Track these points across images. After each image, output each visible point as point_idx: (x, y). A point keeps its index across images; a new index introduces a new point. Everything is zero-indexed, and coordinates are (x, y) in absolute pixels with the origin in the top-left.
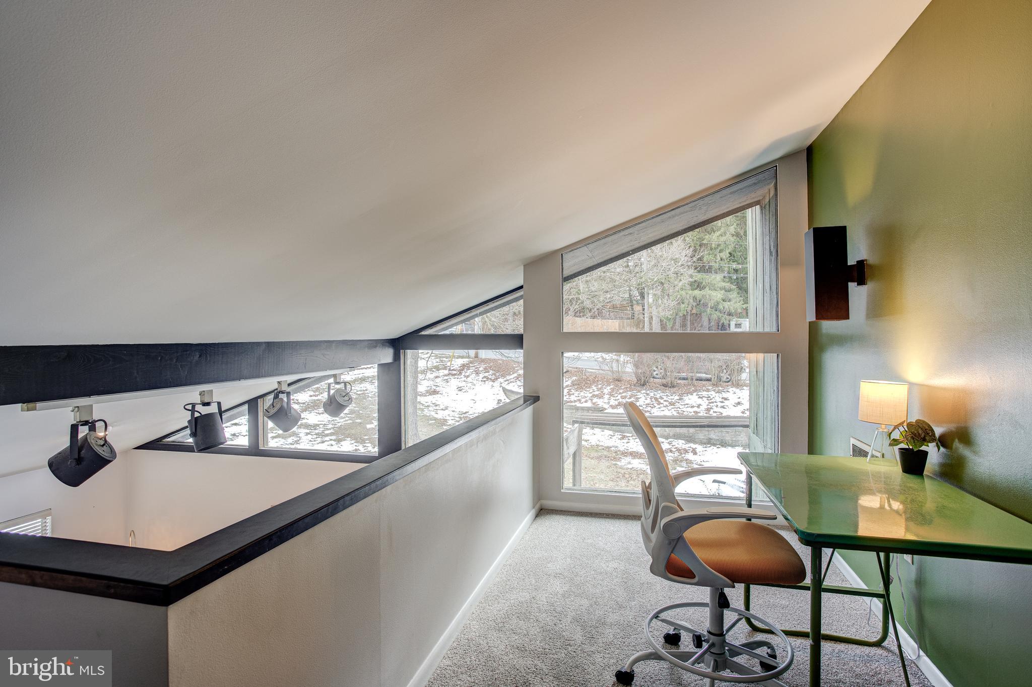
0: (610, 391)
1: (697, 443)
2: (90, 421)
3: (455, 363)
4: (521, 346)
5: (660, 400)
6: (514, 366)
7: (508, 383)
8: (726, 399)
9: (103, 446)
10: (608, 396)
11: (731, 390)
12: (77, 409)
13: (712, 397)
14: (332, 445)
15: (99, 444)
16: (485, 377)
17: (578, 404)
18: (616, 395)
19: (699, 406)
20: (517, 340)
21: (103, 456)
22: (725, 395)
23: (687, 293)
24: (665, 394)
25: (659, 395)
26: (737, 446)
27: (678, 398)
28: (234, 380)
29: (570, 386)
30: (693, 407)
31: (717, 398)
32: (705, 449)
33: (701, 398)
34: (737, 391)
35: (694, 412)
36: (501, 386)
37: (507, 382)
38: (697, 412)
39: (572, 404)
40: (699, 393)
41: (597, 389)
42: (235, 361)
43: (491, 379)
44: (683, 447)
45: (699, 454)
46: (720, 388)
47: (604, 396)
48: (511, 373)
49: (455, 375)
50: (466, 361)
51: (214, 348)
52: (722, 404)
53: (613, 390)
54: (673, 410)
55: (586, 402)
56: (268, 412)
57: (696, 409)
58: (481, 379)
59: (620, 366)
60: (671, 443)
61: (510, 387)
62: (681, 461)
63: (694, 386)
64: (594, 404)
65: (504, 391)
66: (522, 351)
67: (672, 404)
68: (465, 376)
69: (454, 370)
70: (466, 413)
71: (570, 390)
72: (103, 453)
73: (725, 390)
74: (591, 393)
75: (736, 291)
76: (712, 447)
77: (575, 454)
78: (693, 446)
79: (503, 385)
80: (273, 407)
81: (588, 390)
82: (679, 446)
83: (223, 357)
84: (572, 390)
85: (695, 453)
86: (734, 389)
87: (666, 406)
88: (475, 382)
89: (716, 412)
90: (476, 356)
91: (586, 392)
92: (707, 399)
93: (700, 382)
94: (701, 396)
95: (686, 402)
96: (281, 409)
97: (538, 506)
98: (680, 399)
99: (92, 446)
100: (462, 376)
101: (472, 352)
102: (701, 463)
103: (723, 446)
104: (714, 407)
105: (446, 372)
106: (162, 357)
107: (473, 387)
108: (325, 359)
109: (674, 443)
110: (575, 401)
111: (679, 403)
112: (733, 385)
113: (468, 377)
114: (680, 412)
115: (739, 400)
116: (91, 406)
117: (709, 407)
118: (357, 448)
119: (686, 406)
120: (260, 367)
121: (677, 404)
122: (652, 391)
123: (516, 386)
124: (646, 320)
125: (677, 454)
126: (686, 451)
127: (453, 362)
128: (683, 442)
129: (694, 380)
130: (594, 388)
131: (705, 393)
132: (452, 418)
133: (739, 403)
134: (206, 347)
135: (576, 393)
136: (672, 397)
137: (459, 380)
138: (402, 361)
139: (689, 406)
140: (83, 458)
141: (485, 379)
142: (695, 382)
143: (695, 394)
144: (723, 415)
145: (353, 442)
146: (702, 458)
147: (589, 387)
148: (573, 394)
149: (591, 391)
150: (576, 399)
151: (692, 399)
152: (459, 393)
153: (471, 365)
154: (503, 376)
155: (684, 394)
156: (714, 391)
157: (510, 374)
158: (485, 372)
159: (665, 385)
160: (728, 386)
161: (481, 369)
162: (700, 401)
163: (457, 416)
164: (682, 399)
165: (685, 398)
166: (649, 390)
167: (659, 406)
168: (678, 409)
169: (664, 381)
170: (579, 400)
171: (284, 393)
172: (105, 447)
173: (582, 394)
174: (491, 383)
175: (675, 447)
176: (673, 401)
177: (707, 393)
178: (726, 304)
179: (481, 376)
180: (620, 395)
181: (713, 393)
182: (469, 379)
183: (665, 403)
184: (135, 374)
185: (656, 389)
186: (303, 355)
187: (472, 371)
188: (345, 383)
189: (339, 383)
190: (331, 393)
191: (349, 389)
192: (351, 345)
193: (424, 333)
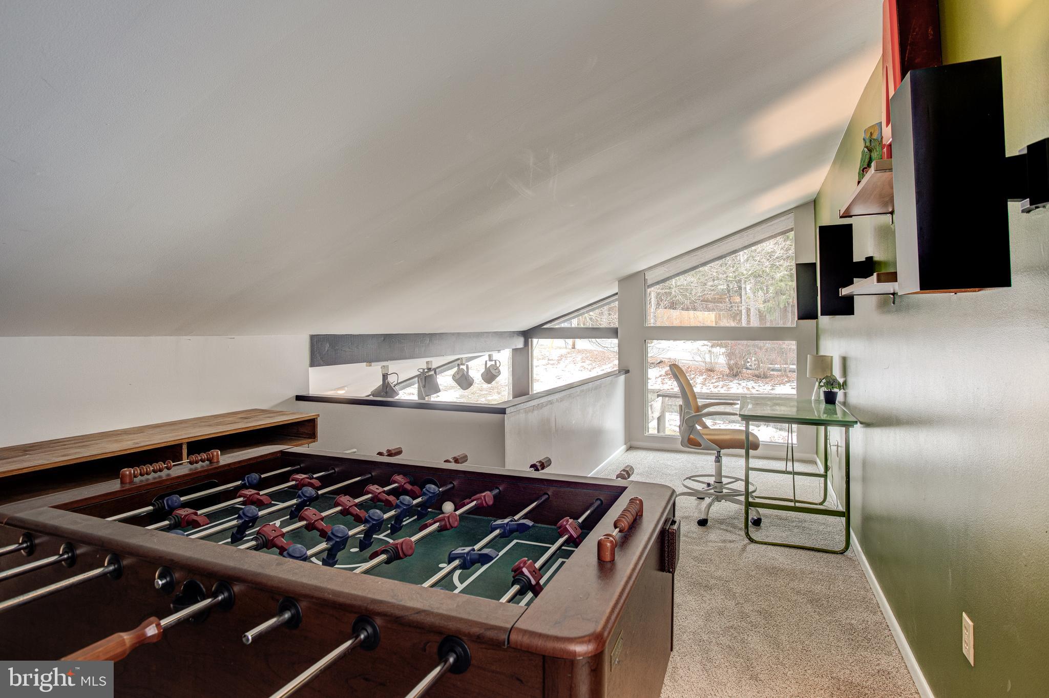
0: (703, 380)
2: (389, 374)
4: (616, 336)
6: (610, 356)
10: (701, 385)
18: (708, 384)
23: (786, 285)
24: (758, 385)
29: (664, 376)
47: (696, 386)
48: (607, 363)
49: (553, 364)
50: (565, 350)
51: (435, 336)
53: (705, 379)
59: (712, 356)
66: (617, 340)
77: (659, 419)
80: (458, 373)
90: (574, 347)
97: (629, 444)
100: (560, 366)
101: (569, 343)
105: (545, 362)
108: (485, 344)
122: (745, 381)
124: (744, 312)
138: (530, 346)
153: (569, 355)
158: (582, 362)
159: (758, 376)
161: (578, 359)
166: (741, 380)
169: (757, 372)
171: (464, 365)
179: (578, 365)
180: (713, 385)
182: (567, 369)
185: (748, 379)
187: (569, 361)
188: (495, 361)
189: (492, 361)
190: (488, 366)
191: (498, 365)
192: (500, 335)
193: (545, 327)
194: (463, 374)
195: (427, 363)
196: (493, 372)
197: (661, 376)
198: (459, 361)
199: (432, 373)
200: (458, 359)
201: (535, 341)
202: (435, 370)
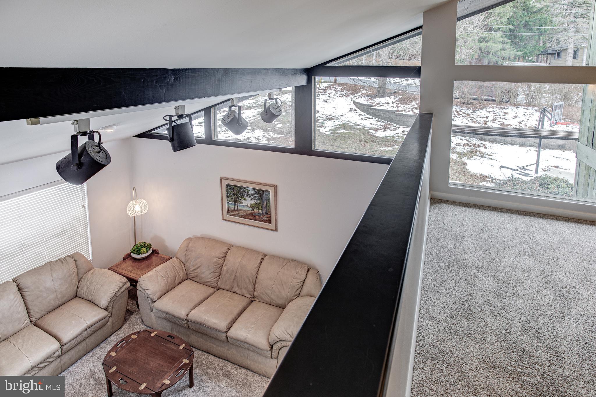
1: (486, 141)
2: (88, 132)
3: (322, 86)
4: (419, 76)
5: (459, 112)
6: (360, 88)
7: (357, 98)
8: (507, 113)
9: (99, 152)
11: (509, 107)
12: (76, 122)
13: (496, 112)
14: (249, 132)
15: (96, 151)
16: (341, 94)
17: (404, 113)
19: (487, 117)
20: (415, 72)
21: (99, 161)
22: (506, 111)
23: (475, 45)
24: (463, 109)
25: (459, 109)
26: (515, 144)
27: (472, 111)
28: (200, 97)
29: (398, 102)
30: (483, 118)
31: (501, 112)
32: (492, 145)
33: (488, 112)
34: (515, 109)
35: (484, 121)
36: (352, 100)
37: (355, 98)
38: (486, 121)
39: (400, 112)
40: (487, 109)
41: (416, 104)
42: (201, 82)
43: (345, 95)
44: (477, 143)
45: (488, 148)
46: (502, 107)
49: (322, 92)
50: (329, 84)
51: (185, 72)
52: (504, 117)
54: (469, 119)
55: (409, 111)
56: (225, 121)
57: (485, 119)
58: (338, 95)
60: (468, 140)
61: (358, 101)
62: (476, 152)
63: (483, 104)
64: (414, 113)
65: (354, 103)
66: (419, 80)
67: (468, 115)
68: (328, 93)
69: (321, 89)
70: (330, 115)
71: (398, 104)
72: (99, 159)
73: (505, 108)
74: (412, 106)
75: (510, 43)
76: (497, 144)
78: (484, 143)
79: (354, 99)
80: (228, 117)
81: (410, 104)
82: (474, 142)
83: (192, 80)
84: (399, 104)
85: (485, 148)
86: (512, 107)
87: (464, 116)
88: (335, 97)
89: (500, 122)
90: (335, 81)
91: (408, 105)
92: (493, 113)
93: (488, 102)
94: (489, 111)
95: (478, 114)
96: (234, 118)
98: (474, 112)
99: (89, 153)
100: (326, 93)
101: (332, 79)
102: (490, 154)
103: (505, 144)
104: (498, 118)
106: (145, 79)
107: (334, 100)
108: (264, 82)
109: (470, 140)
110: (402, 111)
111: (473, 114)
112: (511, 105)
113: (330, 94)
114: (474, 120)
115: (516, 115)
116: (89, 119)
117: (495, 118)
118: (264, 134)
119: (478, 117)
120: (219, 88)
121: (472, 115)
123: (362, 100)
125: (472, 147)
126: (479, 146)
127: (321, 85)
128: (477, 139)
129: (483, 100)
130: (414, 103)
131: (491, 109)
132: (322, 118)
133: (516, 117)
134: (179, 71)
135: (402, 106)
136: (468, 111)
137: (324, 95)
138: (313, 84)
139: (480, 117)
140: (83, 163)
141: (341, 96)
142: (485, 102)
143: (484, 109)
144: (505, 124)
145: (261, 131)
146: (491, 151)
147: (411, 103)
148: (400, 106)
149: (412, 105)
150: (402, 109)
151: (483, 113)
152: (325, 103)
153: (332, 87)
154: (353, 94)
155: (476, 109)
156: (498, 108)
157: (357, 93)
158: (341, 91)
159: (463, 103)
160: (507, 105)
161: (338, 89)
162: (488, 114)
163: (325, 117)
164: (475, 112)
165: (477, 112)
167: (459, 116)
168: (473, 119)
169: (462, 100)
170: (405, 111)
171: (236, 107)
172: (101, 153)
173: (406, 106)
174: (345, 98)
175: (471, 143)
176: (469, 113)
177: (493, 109)
178: (503, 52)
179: (339, 93)
181: (497, 109)
182: (331, 95)
183: (463, 115)
184: (123, 93)
185: (457, 105)
186: (249, 79)
187: (333, 90)
188: (276, 99)
189: (272, 99)
190: (267, 106)
191: (279, 104)
192: (281, 72)
193: (329, 65)
194: (235, 116)
195: (176, 108)
196: (273, 111)
197: (396, 101)
198: (230, 101)
199: (186, 120)
200: (229, 100)
201: (318, 78)
202: (189, 116)
